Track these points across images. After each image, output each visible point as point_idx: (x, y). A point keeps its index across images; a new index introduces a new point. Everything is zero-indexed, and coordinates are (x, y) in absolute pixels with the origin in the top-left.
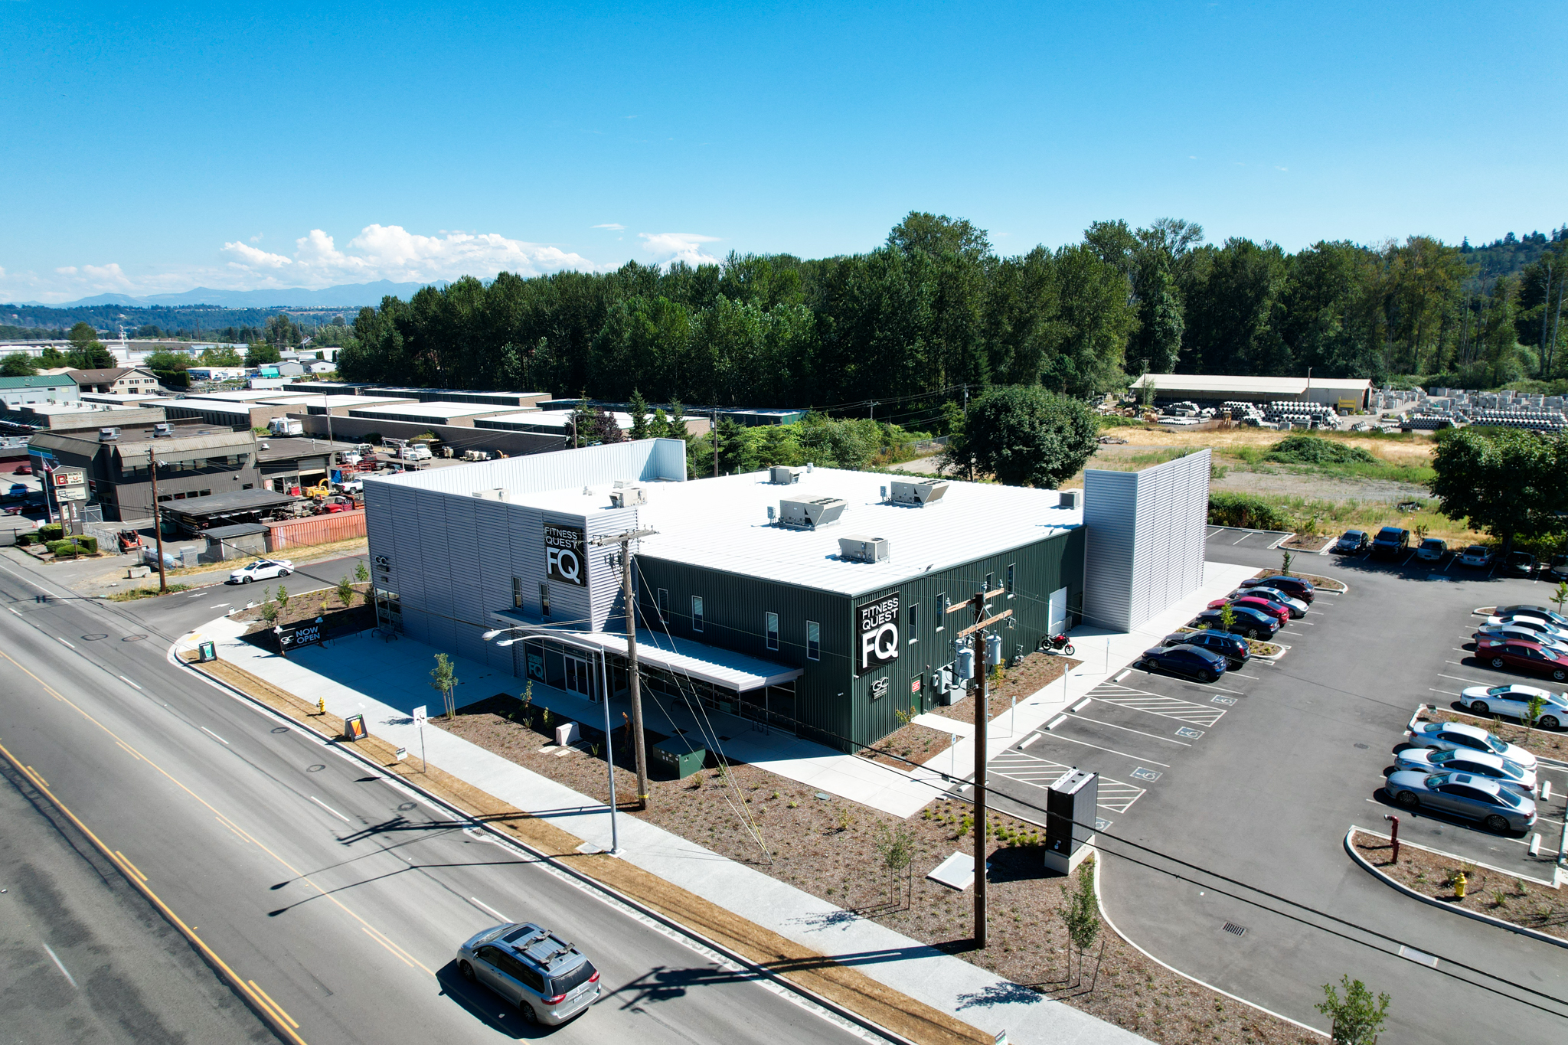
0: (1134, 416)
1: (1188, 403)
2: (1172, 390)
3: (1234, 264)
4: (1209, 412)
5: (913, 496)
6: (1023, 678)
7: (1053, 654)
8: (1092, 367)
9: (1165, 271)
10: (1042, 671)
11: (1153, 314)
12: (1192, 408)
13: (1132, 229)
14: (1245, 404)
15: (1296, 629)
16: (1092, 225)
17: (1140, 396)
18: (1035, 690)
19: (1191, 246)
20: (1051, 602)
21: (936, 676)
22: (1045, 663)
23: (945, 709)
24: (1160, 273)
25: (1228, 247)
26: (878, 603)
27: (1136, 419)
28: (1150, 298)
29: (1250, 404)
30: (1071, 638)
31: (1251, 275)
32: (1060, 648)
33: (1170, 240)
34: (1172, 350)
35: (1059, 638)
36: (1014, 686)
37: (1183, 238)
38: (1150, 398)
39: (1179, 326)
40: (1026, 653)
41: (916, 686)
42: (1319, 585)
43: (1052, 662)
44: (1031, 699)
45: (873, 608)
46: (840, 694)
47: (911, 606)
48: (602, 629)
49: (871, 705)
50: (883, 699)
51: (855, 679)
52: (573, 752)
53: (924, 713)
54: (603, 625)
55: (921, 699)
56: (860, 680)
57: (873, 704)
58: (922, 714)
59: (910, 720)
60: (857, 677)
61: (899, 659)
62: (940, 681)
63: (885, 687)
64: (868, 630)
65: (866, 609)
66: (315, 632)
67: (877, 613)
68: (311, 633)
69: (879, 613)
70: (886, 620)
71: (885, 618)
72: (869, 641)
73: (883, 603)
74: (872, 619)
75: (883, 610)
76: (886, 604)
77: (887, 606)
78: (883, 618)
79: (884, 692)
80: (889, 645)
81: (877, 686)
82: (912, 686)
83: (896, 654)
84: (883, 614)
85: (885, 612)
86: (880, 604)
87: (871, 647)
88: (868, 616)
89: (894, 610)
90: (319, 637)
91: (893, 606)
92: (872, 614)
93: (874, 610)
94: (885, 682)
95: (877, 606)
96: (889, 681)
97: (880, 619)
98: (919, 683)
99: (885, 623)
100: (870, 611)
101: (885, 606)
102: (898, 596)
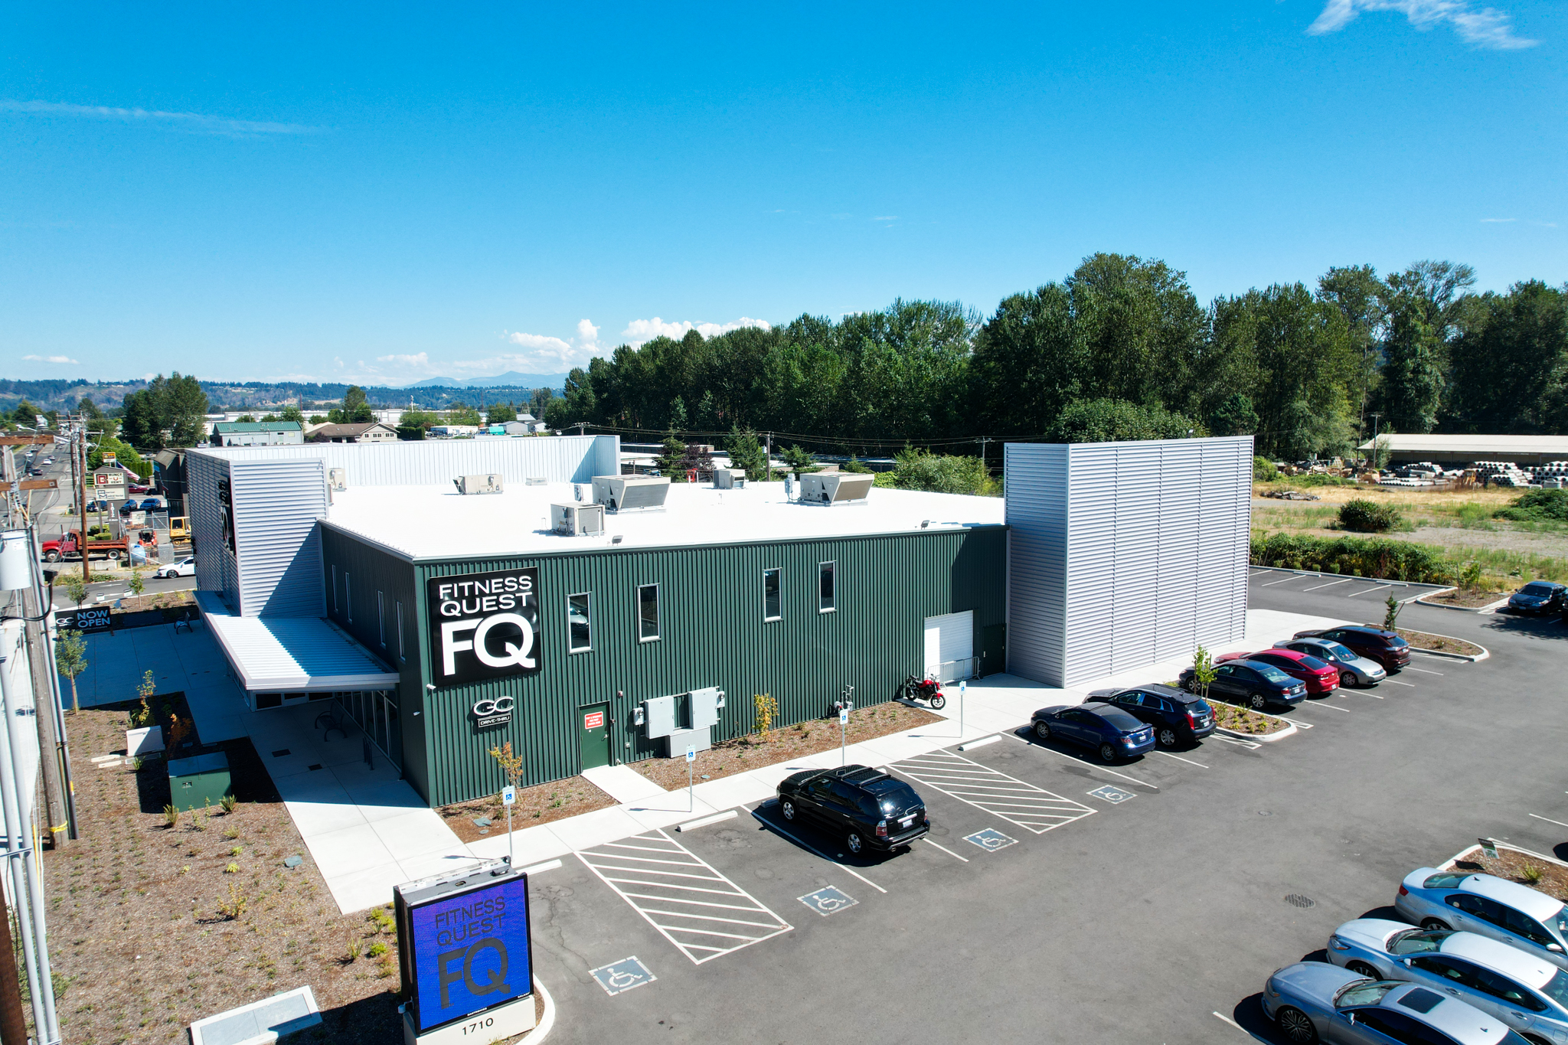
0: (1350, 476)
1: (1429, 464)
2: (1412, 451)
3: (1518, 310)
4: (1455, 475)
8: (1305, 421)
9: (1420, 318)
11: (1402, 369)
12: (1431, 470)
13: (1381, 276)
14: (1503, 464)
15: (1342, 703)
16: (1329, 271)
17: (1372, 456)
19: (1457, 293)
21: (638, 709)
24: (1413, 321)
25: (1514, 294)
26: (482, 579)
27: (1351, 479)
28: (1400, 352)
29: (1512, 465)
31: (1540, 323)
33: (1431, 287)
34: (1428, 412)
37: (1448, 282)
38: (1383, 460)
39: (1437, 382)
41: (594, 720)
42: (1439, 647)
45: (466, 585)
46: (416, 714)
47: (573, 595)
48: (259, 613)
49: (474, 737)
50: (504, 731)
51: (429, 691)
52: (123, 765)
53: (615, 765)
54: (262, 608)
55: (606, 741)
56: (440, 694)
57: (480, 736)
58: (611, 765)
59: (579, 772)
60: (433, 687)
61: (542, 672)
62: (646, 717)
63: (507, 712)
64: (454, 619)
65: (450, 586)
66: (102, 617)
67: (477, 593)
68: (97, 617)
69: (482, 594)
70: (501, 606)
71: (498, 603)
72: (459, 636)
73: (493, 581)
74: (464, 602)
75: (494, 591)
76: (503, 583)
77: (504, 586)
78: (494, 603)
79: (503, 719)
80: (510, 647)
81: (484, 707)
82: (586, 719)
83: (531, 664)
84: (495, 597)
85: (498, 595)
86: (487, 582)
87: (465, 646)
88: (456, 595)
89: (524, 595)
90: (108, 623)
91: (521, 587)
92: (467, 594)
93: (471, 588)
94: (504, 704)
95: (477, 584)
96: (515, 702)
97: (486, 604)
98: (602, 716)
99: (500, 611)
100: (461, 590)
101: (501, 585)
102: (533, 573)
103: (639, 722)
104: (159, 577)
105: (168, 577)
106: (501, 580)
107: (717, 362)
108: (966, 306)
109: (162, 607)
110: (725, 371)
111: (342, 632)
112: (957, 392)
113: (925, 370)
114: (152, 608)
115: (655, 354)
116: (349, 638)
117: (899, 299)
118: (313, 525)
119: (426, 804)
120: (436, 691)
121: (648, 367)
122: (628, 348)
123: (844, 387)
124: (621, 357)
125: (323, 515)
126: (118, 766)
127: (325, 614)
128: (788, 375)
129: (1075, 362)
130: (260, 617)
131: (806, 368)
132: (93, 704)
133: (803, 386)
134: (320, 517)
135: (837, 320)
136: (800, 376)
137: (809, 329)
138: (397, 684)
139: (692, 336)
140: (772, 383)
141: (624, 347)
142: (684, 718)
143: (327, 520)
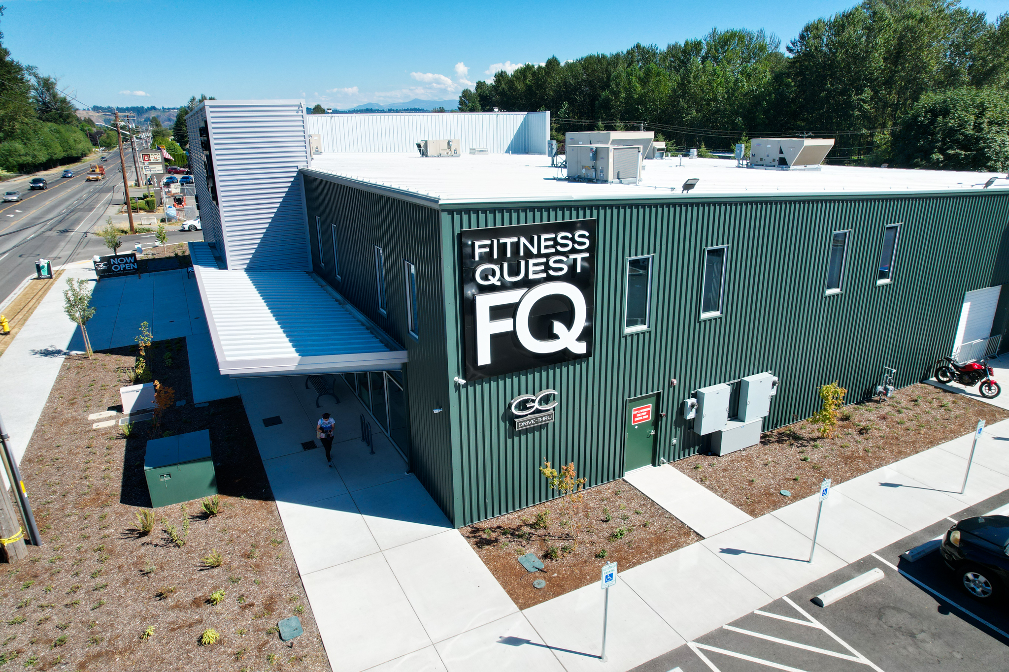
5: (778, 156)
6: (883, 425)
7: (953, 391)
10: (925, 417)
18: (900, 455)
20: (966, 307)
21: (691, 401)
22: (935, 404)
23: (705, 462)
26: (530, 232)
30: (996, 370)
32: (971, 383)
35: (970, 366)
36: (859, 438)
40: (900, 382)
41: (642, 414)
43: (950, 405)
44: (889, 472)
45: (509, 241)
46: (436, 411)
47: (633, 258)
48: (245, 266)
49: (509, 441)
50: (544, 432)
51: (458, 386)
52: (116, 426)
53: (659, 465)
54: (248, 261)
55: (651, 439)
56: (471, 389)
57: (516, 439)
58: (654, 465)
59: (621, 474)
60: (462, 382)
61: (591, 359)
62: (699, 412)
63: (548, 410)
64: (492, 289)
65: (489, 242)
66: (131, 262)
67: (522, 254)
68: (127, 262)
69: (529, 255)
70: (551, 272)
71: (547, 267)
72: (497, 312)
73: (543, 237)
74: (506, 265)
75: (543, 251)
76: (555, 239)
77: (556, 243)
78: (542, 267)
79: (544, 419)
80: (558, 327)
81: (523, 405)
82: (634, 413)
83: (580, 348)
84: (544, 260)
85: (547, 256)
86: (536, 238)
87: (504, 325)
88: (495, 256)
89: (579, 257)
90: (136, 267)
91: (576, 246)
92: (509, 255)
93: (516, 246)
94: (546, 400)
95: (523, 240)
96: (558, 398)
97: (534, 270)
98: (650, 409)
99: (550, 279)
100: (503, 247)
101: (551, 243)
102: (591, 227)
103: (691, 415)
104: (183, 230)
105: (189, 230)
106: (553, 236)
107: (572, 81)
108: (768, 34)
109: (180, 254)
110: (577, 88)
111: (329, 289)
112: (765, 100)
113: (741, 82)
114: (173, 255)
115: (525, 77)
116: (339, 297)
117: (715, 29)
118: (295, 174)
119: (451, 523)
120: (466, 386)
121: (520, 86)
122: (505, 72)
123: (674, 98)
124: (500, 80)
125: (305, 164)
126: (111, 428)
127: (311, 268)
128: (629, 90)
129: (870, 74)
130: (247, 270)
131: (644, 81)
132: (107, 347)
133: (641, 96)
134: (302, 166)
135: (662, 47)
136: (639, 88)
137: (642, 54)
138: (404, 365)
139: (552, 63)
140: (616, 94)
141: (502, 72)
142: (736, 412)
143: (310, 168)
